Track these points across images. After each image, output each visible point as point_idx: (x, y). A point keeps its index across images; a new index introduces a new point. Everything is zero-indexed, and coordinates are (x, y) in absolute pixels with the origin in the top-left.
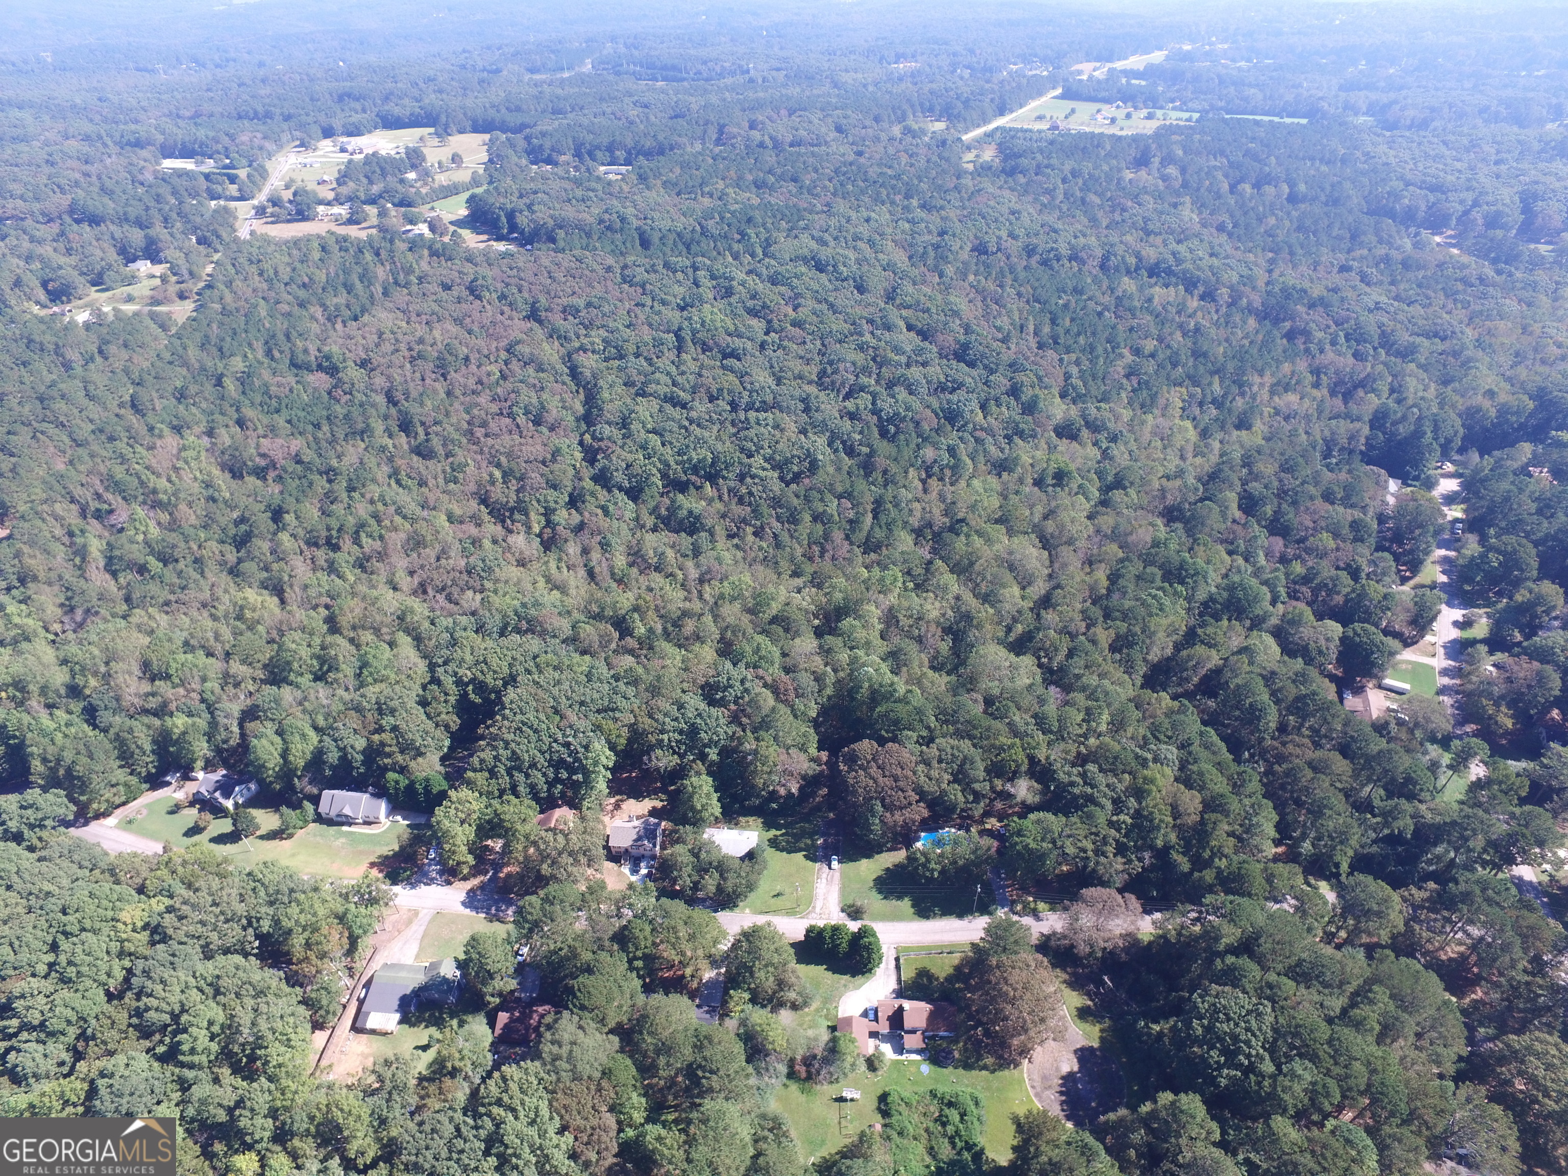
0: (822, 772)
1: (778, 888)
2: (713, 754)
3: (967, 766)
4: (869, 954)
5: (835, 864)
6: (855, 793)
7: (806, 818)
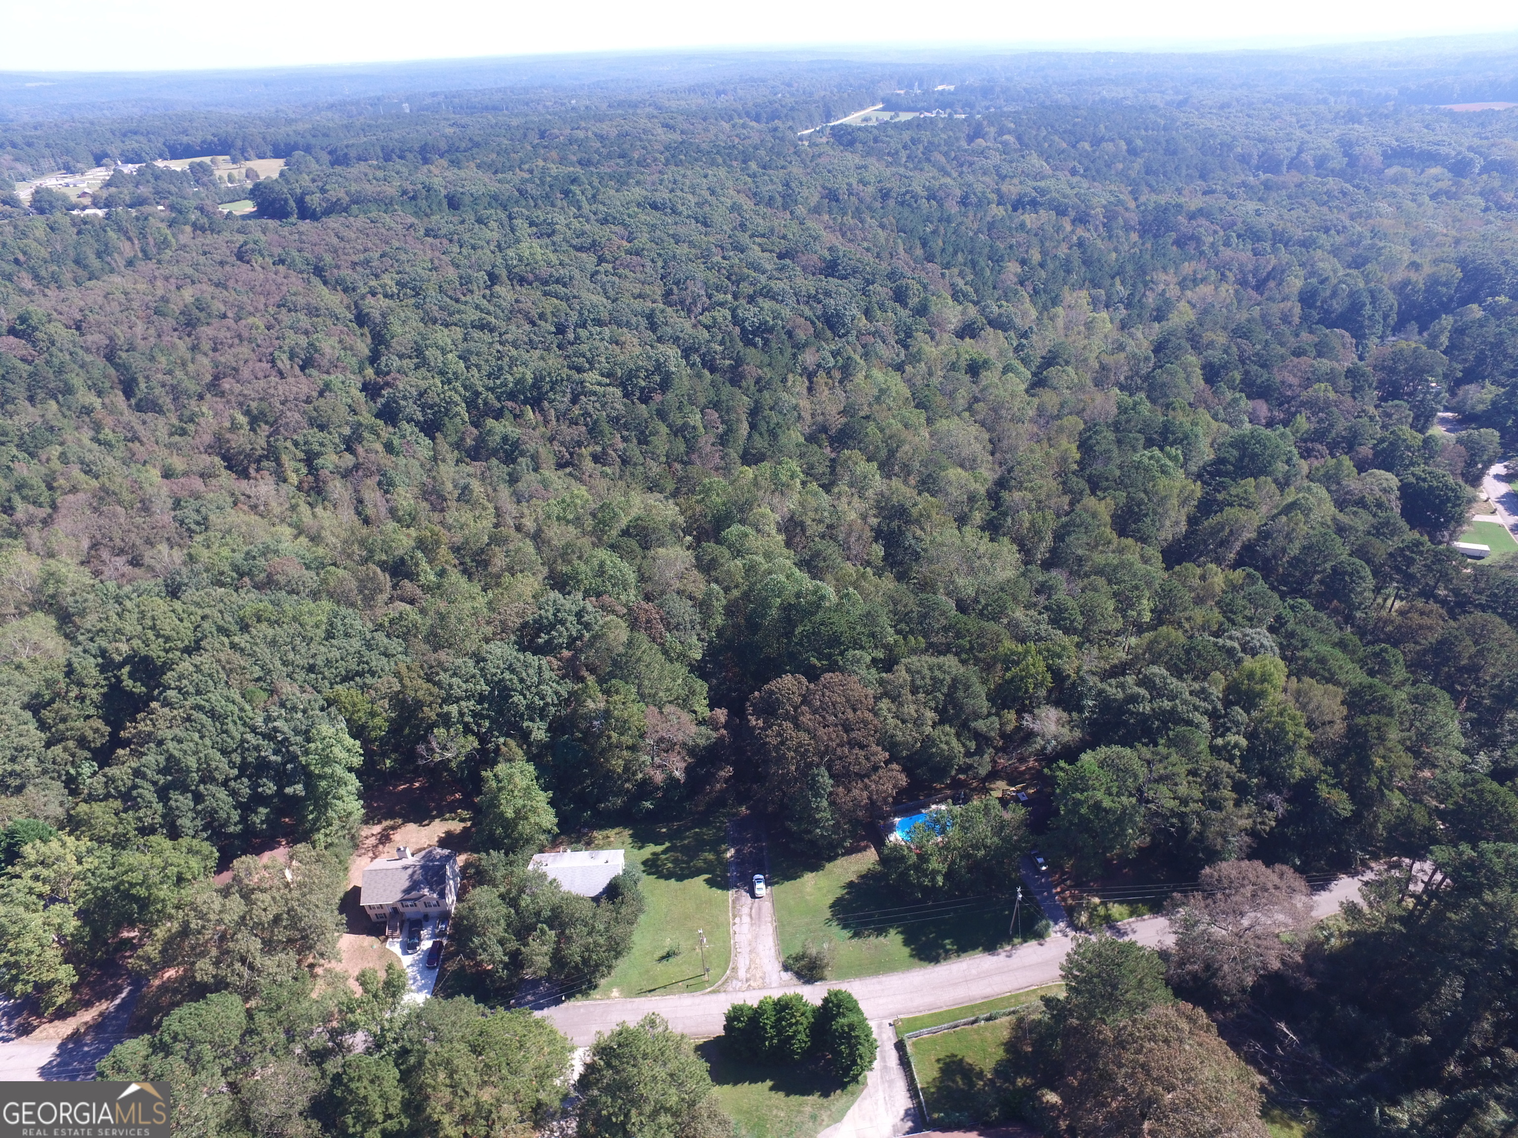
0: (721, 739)
1: (668, 943)
2: (539, 732)
3: (960, 694)
4: (853, 1048)
5: (761, 888)
6: (781, 760)
7: (703, 820)
